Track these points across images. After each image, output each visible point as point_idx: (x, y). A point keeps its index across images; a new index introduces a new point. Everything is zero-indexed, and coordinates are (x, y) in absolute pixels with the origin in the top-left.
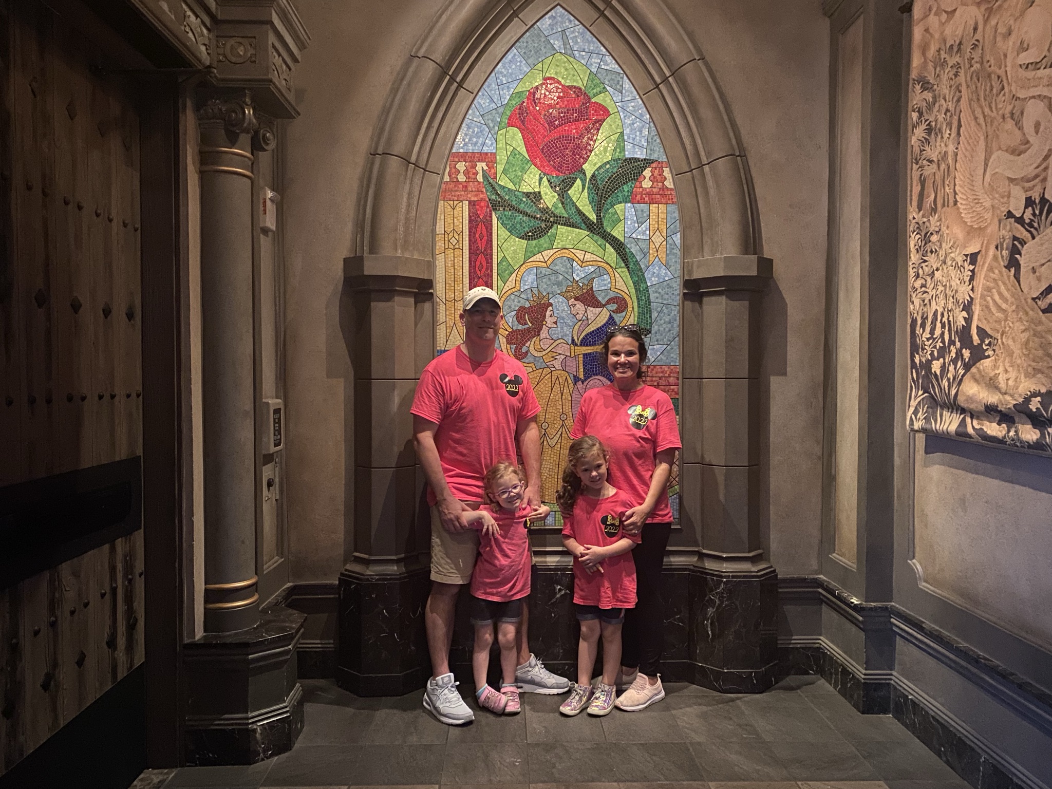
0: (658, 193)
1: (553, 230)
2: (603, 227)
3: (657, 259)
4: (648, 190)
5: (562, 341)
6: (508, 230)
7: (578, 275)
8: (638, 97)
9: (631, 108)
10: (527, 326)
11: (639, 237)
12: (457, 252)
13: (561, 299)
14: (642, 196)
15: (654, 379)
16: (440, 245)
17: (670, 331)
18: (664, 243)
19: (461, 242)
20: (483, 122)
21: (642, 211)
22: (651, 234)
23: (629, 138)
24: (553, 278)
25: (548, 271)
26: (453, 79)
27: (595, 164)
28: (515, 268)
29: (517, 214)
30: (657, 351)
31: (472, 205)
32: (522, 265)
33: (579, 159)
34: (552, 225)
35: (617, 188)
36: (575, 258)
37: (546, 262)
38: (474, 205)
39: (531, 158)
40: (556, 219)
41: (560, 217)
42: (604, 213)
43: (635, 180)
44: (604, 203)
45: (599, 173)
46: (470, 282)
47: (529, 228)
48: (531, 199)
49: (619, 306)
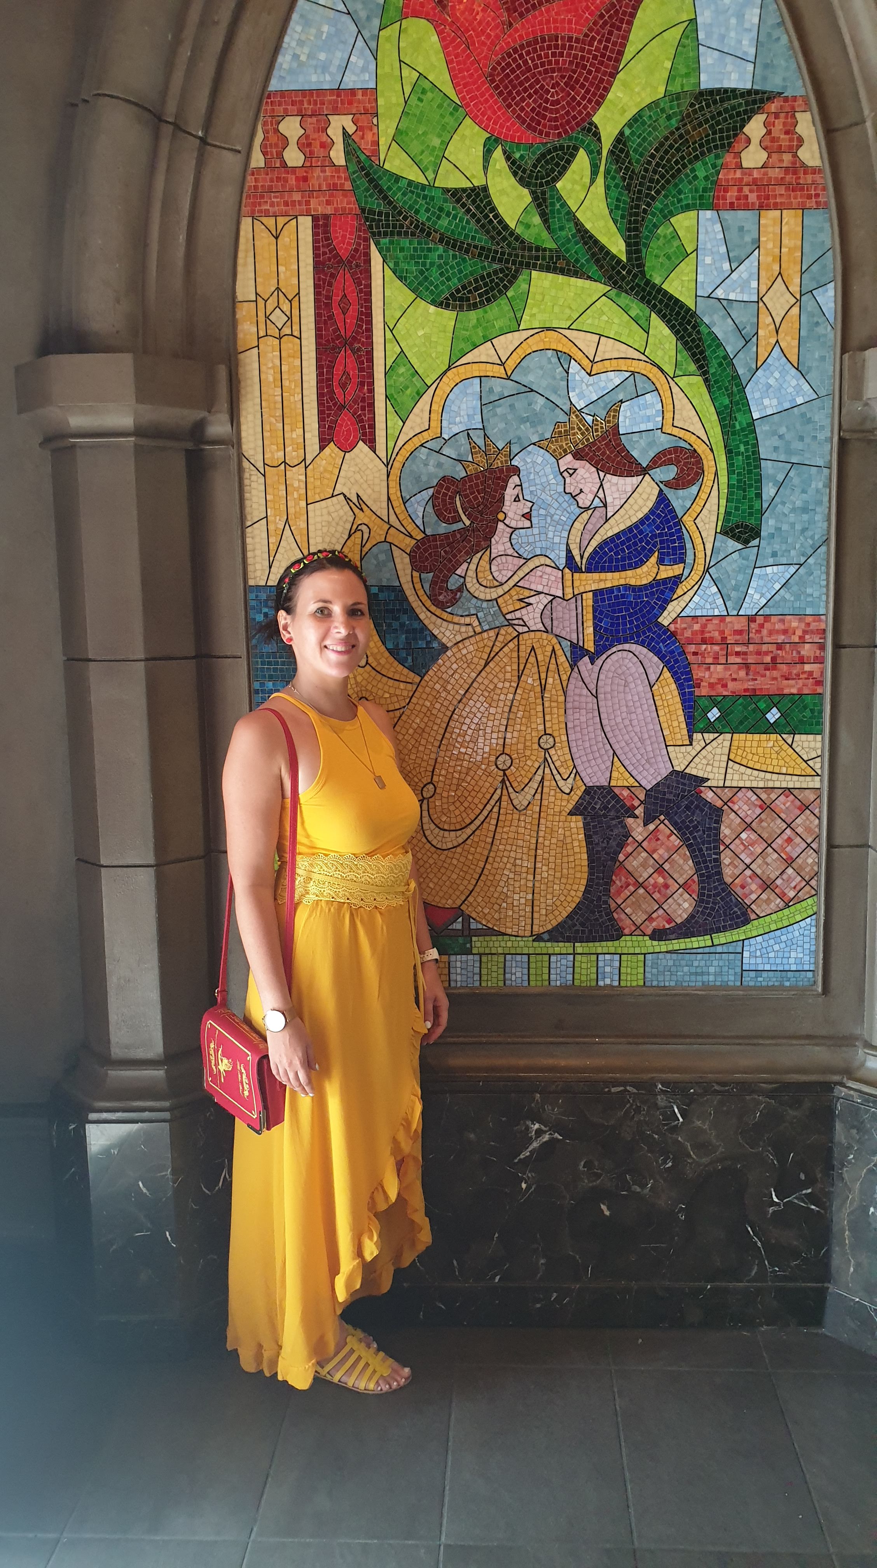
0: (781, 182)
1: (521, 283)
2: (643, 273)
3: (777, 351)
4: (756, 174)
5: (543, 560)
6: (409, 286)
7: (581, 396)
10: (459, 526)
11: (732, 296)
12: (289, 344)
14: (740, 190)
15: (765, 648)
16: (247, 330)
17: (804, 530)
18: (796, 309)
19: (295, 319)
20: (340, 6)
21: (741, 229)
22: (763, 290)
23: (710, 34)
24: (520, 403)
25: (510, 387)
27: (623, 111)
28: (429, 381)
29: (432, 245)
30: (772, 581)
31: (321, 225)
32: (445, 373)
33: (583, 98)
34: (517, 271)
35: (679, 171)
36: (574, 352)
37: (503, 364)
38: (326, 225)
39: (462, 99)
40: (526, 253)
41: (538, 249)
42: (647, 237)
43: (723, 146)
44: (645, 211)
45: (633, 133)
46: (321, 420)
47: (459, 280)
48: (463, 205)
49: (682, 470)
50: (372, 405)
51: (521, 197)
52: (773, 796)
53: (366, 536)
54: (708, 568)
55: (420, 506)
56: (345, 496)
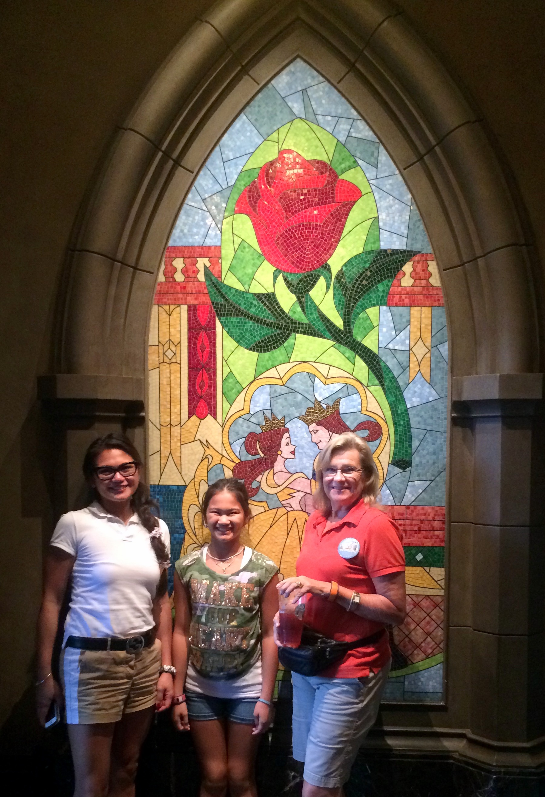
0: (421, 293)
1: (290, 340)
2: (352, 336)
3: (419, 374)
4: (408, 289)
5: (300, 475)
6: (235, 340)
7: (320, 395)
8: (397, 172)
9: (388, 186)
10: (258, 457)
11: (396, 348)
12: (174, 367)
13: (300, 423)
14: (400, 297)
15: (414, 522)
16: (153, 358)
17: (434, 463)
18: (429, 355)
19: (178, 355)
20: (204, 208)
21: (401, 315)
22: (412, 345)
23: (385, 224)
24: (290, 397)
25: (285, 390)
26: (167, 155)
27: (342, 258)
28: (244, 386)
29: (247, 321)
30: (419, 487)
31: (192, 310)
32: (252, 382)
33: (323, 252)
34: (289, 334)
35: (370, 288)
36: (317, 373)
37: (281, 379)
38: (194, 310)
39: (263, 251)
40: (294, 326)
41: (299, 323)
42: (354, 319)
43: (392, 277)
44: (353, 306)
45: (347, 269)
46: (189, 403)
47: (260, 337)
48: (263, 302)
49: (371, 432)
50: (215, 397)
51: (291, 299)
52: (420, 599)
53: (210, 461)
54: (385, 481)
55: (238, 446)
56: (200, 441)
